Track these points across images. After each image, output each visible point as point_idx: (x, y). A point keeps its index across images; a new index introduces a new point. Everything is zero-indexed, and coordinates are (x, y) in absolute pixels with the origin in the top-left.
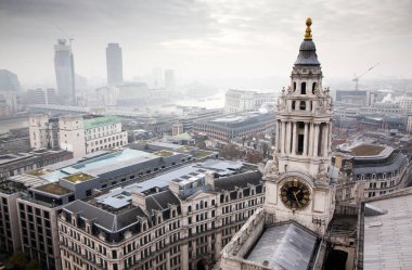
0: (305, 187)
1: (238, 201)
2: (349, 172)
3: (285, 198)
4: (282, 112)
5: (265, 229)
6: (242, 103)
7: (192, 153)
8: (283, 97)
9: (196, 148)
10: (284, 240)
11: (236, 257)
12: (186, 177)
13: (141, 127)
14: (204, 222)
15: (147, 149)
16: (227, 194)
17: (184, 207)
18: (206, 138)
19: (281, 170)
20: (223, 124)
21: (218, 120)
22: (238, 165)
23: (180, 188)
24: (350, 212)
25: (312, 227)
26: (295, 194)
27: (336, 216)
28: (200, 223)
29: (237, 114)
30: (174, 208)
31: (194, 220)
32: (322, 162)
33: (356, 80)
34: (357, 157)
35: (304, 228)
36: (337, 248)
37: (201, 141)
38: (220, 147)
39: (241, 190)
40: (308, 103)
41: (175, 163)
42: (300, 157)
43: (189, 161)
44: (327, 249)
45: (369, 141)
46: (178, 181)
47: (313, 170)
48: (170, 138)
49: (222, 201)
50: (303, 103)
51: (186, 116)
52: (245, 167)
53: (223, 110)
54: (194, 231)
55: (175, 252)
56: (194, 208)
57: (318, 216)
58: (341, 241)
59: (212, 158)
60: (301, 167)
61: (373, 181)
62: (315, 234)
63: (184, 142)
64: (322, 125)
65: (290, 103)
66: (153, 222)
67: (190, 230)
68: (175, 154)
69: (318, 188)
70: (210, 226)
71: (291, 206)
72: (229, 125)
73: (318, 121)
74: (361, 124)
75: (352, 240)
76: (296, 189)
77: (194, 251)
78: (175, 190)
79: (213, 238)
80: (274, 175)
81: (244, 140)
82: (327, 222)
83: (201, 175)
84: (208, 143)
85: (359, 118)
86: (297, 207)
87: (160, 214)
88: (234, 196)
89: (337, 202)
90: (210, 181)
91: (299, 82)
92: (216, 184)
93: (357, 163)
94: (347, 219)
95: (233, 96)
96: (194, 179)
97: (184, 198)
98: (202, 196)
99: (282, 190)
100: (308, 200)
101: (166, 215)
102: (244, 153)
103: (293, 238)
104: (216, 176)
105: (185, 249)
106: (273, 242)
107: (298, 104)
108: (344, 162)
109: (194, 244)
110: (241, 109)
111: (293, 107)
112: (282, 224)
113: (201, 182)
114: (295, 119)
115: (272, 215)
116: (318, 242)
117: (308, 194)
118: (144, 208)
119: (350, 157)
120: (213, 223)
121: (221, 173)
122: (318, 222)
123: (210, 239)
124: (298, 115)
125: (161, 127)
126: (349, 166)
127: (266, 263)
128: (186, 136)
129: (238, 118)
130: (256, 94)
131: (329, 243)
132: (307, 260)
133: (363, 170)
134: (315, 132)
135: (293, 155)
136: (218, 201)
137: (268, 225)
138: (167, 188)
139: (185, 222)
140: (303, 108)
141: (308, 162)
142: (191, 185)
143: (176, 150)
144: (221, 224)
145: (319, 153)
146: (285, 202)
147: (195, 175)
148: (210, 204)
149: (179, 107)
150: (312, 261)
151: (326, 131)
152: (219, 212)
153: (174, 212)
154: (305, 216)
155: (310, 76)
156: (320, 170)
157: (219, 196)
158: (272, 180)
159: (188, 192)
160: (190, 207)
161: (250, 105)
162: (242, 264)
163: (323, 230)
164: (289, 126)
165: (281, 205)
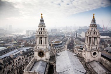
0: (43, 52)
1: (29, 57)
2: (54, 47)
3: (39, 55)
4: (37, 35)
5: (35, 63)
6: (30, 33)
7: (17, 46)
8: (37, 31)
9: (18, 45)
10: (39, 65)
11: (27, 71)
12: (15, 53)
13: (2, 41)
14: (21, 63)
15: (4, 46)
16: (26, 55)
17: (15, 60)
18: (21, 42)
19: (38, 48)
20: (25, 38)
21: (24, 37)
22: (29, 48)
23: (13, 56)
24: (54, 56)
25: (46, 61)
26: (41, 54)
27: (51, 57)
28: (19, 64)
29: (29, 36)
30: (12, 61)
31: (18, 63)
32: (46, 46)
33: (55, 27)
34: (56, 44)
35: (44, 61)
36: (51, 64)
37: (19, 43)
38: (24, 44)
39: (30, 54)
40: (42, 33)
41: (12, 49)
42: (42, 45)
43: (16, 48)
44: (49, 65)
45: (58, 40)
46: (13, 54)
47: (45, 48)
48: (11, 43)
49: (25, 57)
50: (41, 32)
51: (15, 37)
52: (30, 48)
53: (25, 35)
54: (18, 66)
55: (13, 73)
56: (17, 60)
57: (47, 58)
58: (52, 62)
59: (22, 47)
60: (42, 47)
61: (59, 48)
62: (46, 62)
63: (15, 44)
64: (46, 37)
65: (38, 33)
66: (5, 66)
67: (17, 66)
68: (12, 47)
69: (46, 52)
70: (22, 64)
71: (40, 57)
72: (27, 38)
73: (45, 37)
74: (56, 36)
75: (54, 62)
76: (41, 52)
77: (19, 71)
78: (12, 57)
79: (23, 67)
80: (36, 50)
81: (30, 42)
82: (49, 59)
83: (19, 52)
84: (21, 43)
85: (56, 35)
86: (42, 57)
87: (7, 64)
88: (28, 56)
89: (51, 54)
90: (21, 53)
91: (40, 28)
92: (23, 53)
93: (55, 45)
94: (53, 58)
95: (28, 31)
96: (17, 53)
97: (14, 58)
98: (19, 57)
99: (38, 53)
100: (44, 55)
101: (10, 64)
102: (31, 45)
103: (41, 64)
104: (23, 51)
105: (16, 71)
106: (37, 66)
107: (40, 33)
108: (53, 45)
109: (18, 70)
110: (30, 34)
111: (39, 34)
112: (39, 61)
113: (19, 54)
114: (40, 36)
115: (36, 59)
116: (47, 64)
117: (44, 53)
118: (2, 63)
119: (54, 44)
120: (23, 63)
121: (24, 51)
122: (47, 59)
123: (23, 68)
124: (41, 35)
125: (9, 40)
126: (54, 46)
127: (35, 71)
128: (15, 42)
129: (29, 37)
130: (33, 31)
131: (50, 63)
132: (45, 68)
133: (57, 46)
134: (44, 39)
135: (40, 45)
136: (24, 58)
137: (36, 62)
138: (9, 56)
139: (15, 64)
140: (41, 34)
141: (44, 46)
142: (16, 55)
143: (12, 46)
144: (25, 63)
145: (46, 44)
146: (39, 56)
147: (17, 52)
148: (22, 59)
149: (13, 35)
150: (46, 68)
151: (47, 39)
152: (24, 60)
153: (12, 62)
154: (44, 58)
155: (43, 26)
156: (46, 48)
157: (24, 57)
158: (36, 51)
159: (15, 56)
160: (16, 60)
161: (32, 33)
162: (29, 73)
163: (48, 61)
164: (39, 38)
165: (38, 57)
